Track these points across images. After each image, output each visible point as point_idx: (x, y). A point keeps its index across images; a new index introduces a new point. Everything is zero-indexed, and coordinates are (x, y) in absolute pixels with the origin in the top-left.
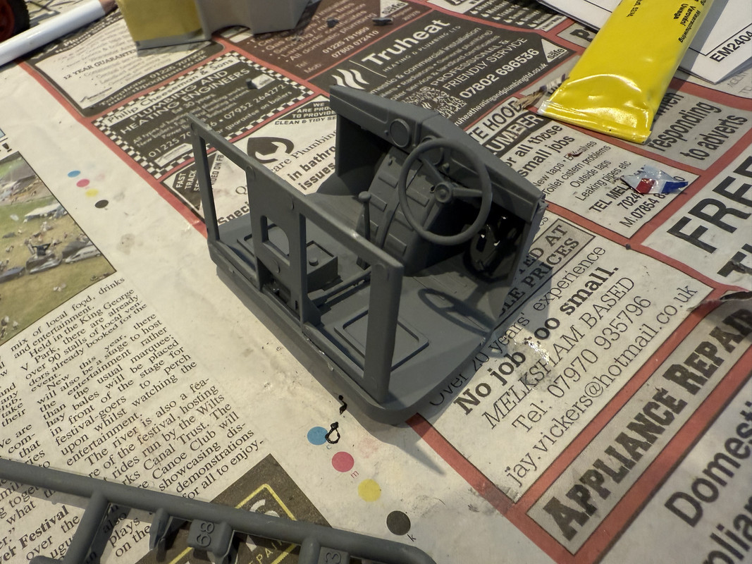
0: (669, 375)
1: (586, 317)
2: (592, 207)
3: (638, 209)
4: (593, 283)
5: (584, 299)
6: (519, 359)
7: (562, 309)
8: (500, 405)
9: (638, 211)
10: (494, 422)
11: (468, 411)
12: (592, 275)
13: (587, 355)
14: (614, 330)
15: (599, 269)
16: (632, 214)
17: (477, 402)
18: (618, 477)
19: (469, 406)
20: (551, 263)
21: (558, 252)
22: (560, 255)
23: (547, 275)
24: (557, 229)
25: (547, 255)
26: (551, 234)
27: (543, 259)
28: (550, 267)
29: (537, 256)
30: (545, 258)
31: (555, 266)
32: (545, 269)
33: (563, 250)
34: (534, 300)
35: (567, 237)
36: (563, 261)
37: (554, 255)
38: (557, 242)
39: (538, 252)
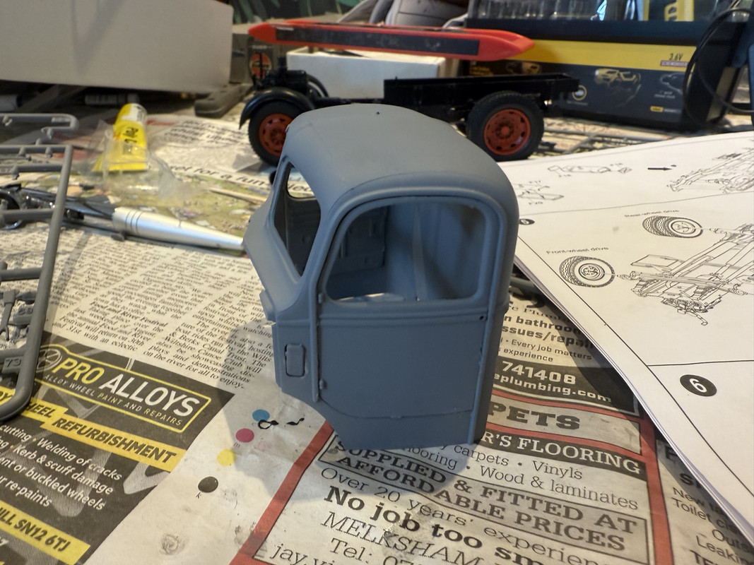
2: (697, 555)
6: (411, 526)
11: (328, 499)
17: (341, 502)
19: (334, 498)
20: (566, 531)
21: (591, 532)
22: (586, 535)
23: (543, 532)
24: (627, 522)
25: (578, 524)
26: (614, 518)
27: (567, 522)
28: (558, 532)
29: (567, 515)
30: (570, 522)
31: (564, 538)
32: (552, 527)
33: (598, 538)
34: (498, 528)
35: (624, 535)
36: (581, 543)
37: (581, 530)
38: (606, 529)
39: (574, 514)
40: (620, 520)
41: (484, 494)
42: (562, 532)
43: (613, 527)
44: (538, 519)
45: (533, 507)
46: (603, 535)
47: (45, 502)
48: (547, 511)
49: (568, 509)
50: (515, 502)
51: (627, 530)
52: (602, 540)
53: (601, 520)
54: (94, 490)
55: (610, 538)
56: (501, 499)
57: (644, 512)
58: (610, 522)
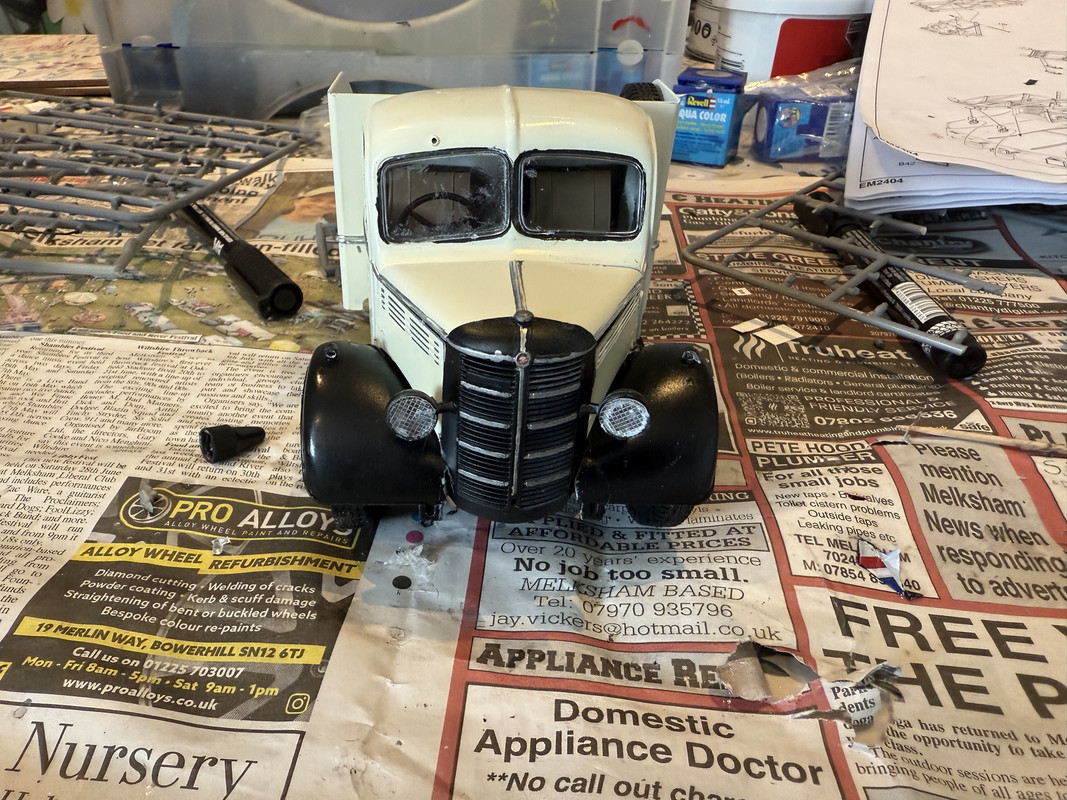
0: (676, 663)
1: (672, 588)
2: (799, 536)
3: (837, 568)
4: (715, 574)
5: (689, 577)
6: (592, 576)
7: (664, 572)
8: (543, 582)
9: (834, 569)
10: (526, 587)
11: (518, 569)
12: (724, 570)
13: (638, 608)
14: (679, 608)
15: (735, 571)
16: (825, 565)
17: (529, 569)
19: (521, 566)
20: (708, 544)
21: (725, 541)
22: (723, 543)
23: (691, 549)
24: (749, 528)
25: (714, 538)
26: (739, 528)
27: (706, 539)
28: (702, 546)
29: (705, 535)
30: (709, 539)
31: (707, 548)
32: (697, 545)
33: (731, 542)
34: (656, 555)
35: (748, 536)
36: (719, 548)
37: (718, 541)
38: (735, 535)
39: (710, 533)
40: (743, 528)
41: (638, 538)
42: (705, 545)
43: (739, 533)
44: (685, 543)
45: (679, 537)
46: (734, 539)
47: (254, 628)
48: (690, 536)
49: (704, 532)
50: (664, 538)
51: (750, 532)
52: (734, 542)
53: (730, 531)
54: (297, 606)
55: (739, 540)
56: (652, 538)
57: (759, 518)
58: (737, 530)
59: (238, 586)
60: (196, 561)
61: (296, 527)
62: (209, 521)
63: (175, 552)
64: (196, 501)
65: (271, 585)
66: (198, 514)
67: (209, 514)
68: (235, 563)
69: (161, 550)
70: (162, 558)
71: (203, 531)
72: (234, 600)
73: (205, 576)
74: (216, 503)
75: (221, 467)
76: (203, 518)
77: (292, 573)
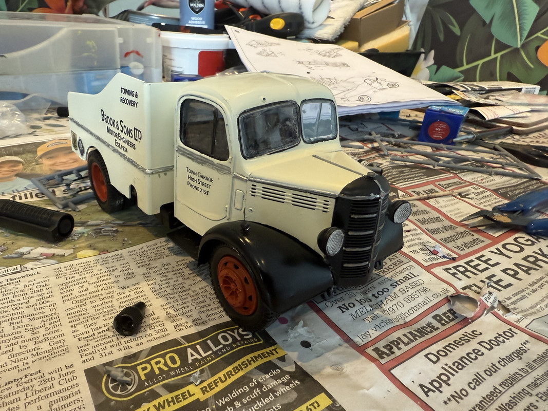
1: (401, 290)
2: (411, 252)
3: (431, 258)
4: (407, 278)
5: (402, 283)
6: (369, 300)
7: (391, 285)
11: (343, 312)
12: (408, 275)
13: (399, 304)
14: (413, 296)
16: (428, 259)
17: (348, 309)
18: (406, 344)
20: (389, 268)
21: (393, 264)
23: (387, 273)
24: (394, 256)
25: (388, 265)
28: (388, 270)
32: (386, 270)
33: (396, 264)
34: (379, 281)
36: (395, 268)
44: (381, 271)
51: (397, 257)
53: (390, 260)
54: (283, 383)
55: (398, 261)
58: (392, 258)
59: (235, 393)
60: (190, 396)
61: (225, 346)
62: (171, 369)
63: (172, 398)
64: (148, 362)
65: (255, 381)
66: (159, 369)
67: (166, 364)
68: (216, 383)
69: (164, 401)
70: (169, 406)
71: (174, 376)
72: (245, 401)
73: (207, 400)
74: (163, 356)
75: (139, 335)
76: (166, 369)
77: (256, 368)
